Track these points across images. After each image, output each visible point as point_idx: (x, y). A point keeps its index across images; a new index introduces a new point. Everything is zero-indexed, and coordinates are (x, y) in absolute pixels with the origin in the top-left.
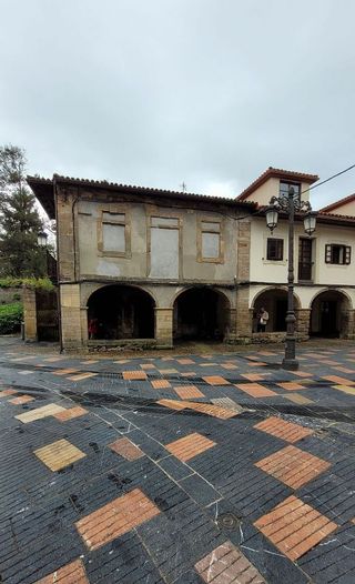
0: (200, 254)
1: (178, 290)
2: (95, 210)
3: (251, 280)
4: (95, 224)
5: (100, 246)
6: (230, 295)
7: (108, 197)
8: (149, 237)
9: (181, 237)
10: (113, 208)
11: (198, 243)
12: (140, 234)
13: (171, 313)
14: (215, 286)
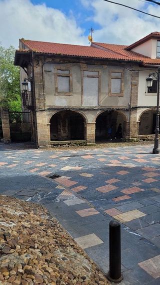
0: (110, 91)
1: (98, 113)
2: (53, 68)
3: (138, 105)
4: (53, 77)
5: (56, 89)
6: (126, 114)
7: (60, 60)
8: (82, 83)
9: (99, 82)
10: (63, 67)
11: (109, 85)
12: (78, 81)
13: (94, 125)
14: (118, 109)
